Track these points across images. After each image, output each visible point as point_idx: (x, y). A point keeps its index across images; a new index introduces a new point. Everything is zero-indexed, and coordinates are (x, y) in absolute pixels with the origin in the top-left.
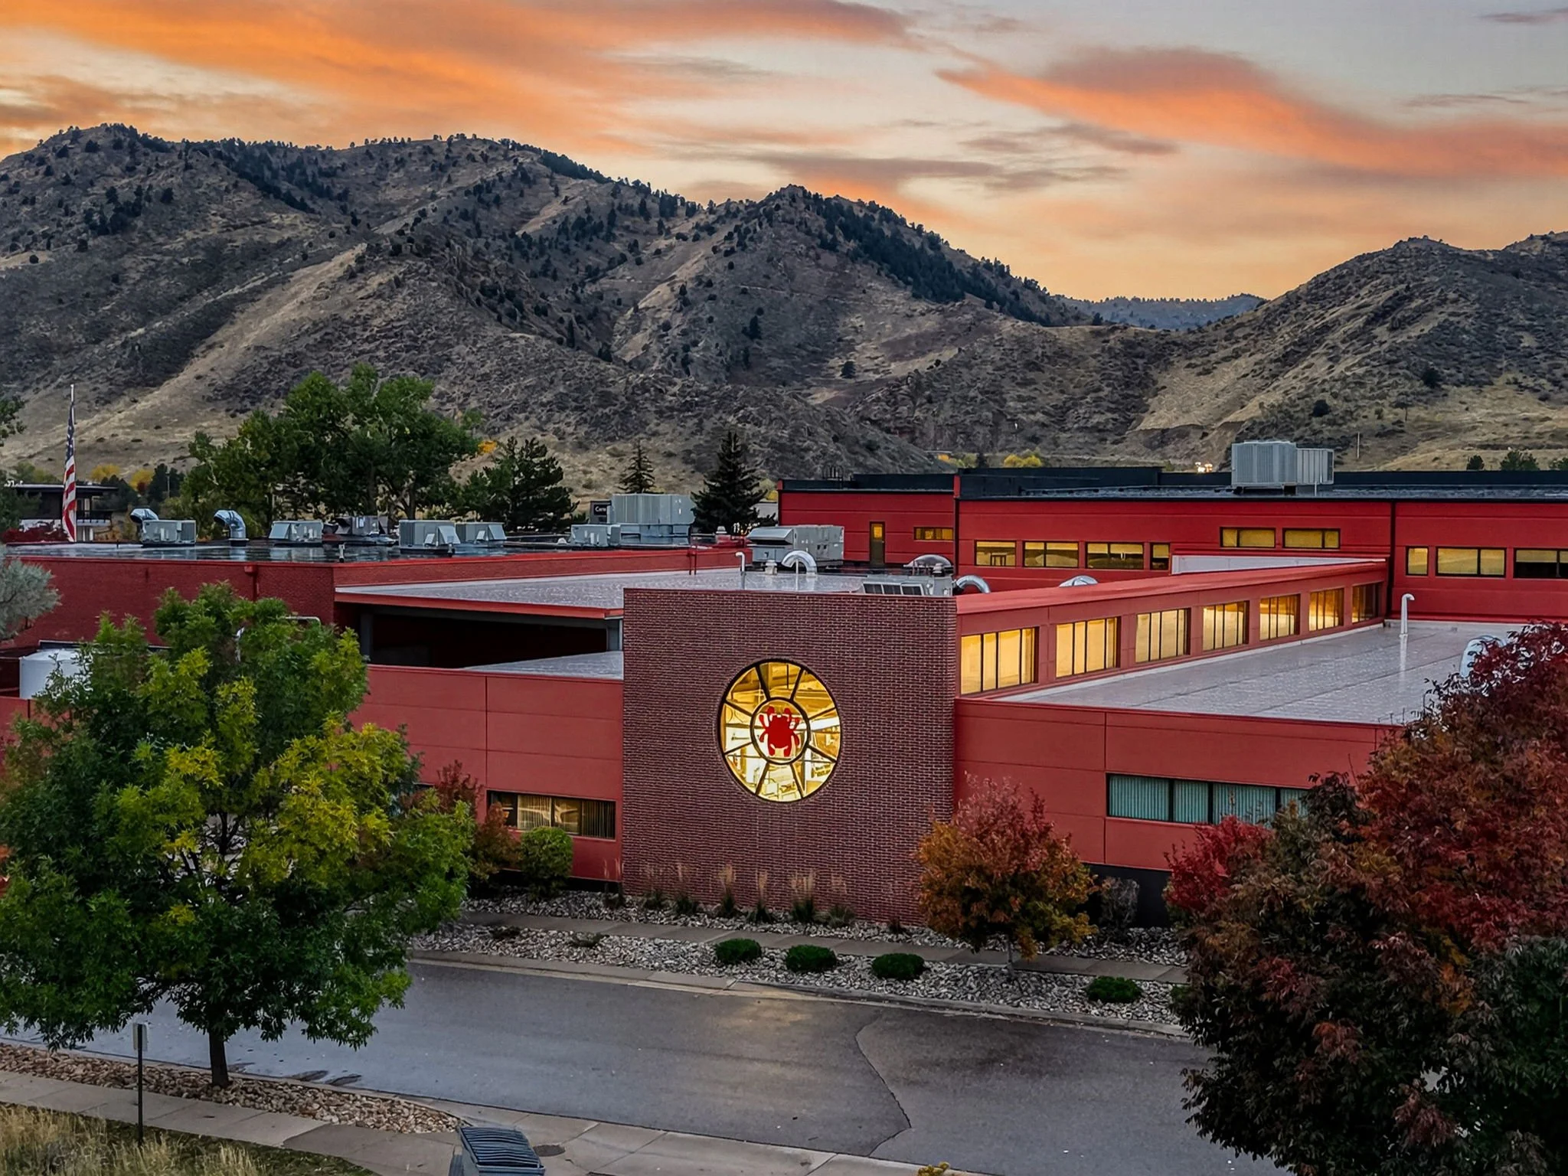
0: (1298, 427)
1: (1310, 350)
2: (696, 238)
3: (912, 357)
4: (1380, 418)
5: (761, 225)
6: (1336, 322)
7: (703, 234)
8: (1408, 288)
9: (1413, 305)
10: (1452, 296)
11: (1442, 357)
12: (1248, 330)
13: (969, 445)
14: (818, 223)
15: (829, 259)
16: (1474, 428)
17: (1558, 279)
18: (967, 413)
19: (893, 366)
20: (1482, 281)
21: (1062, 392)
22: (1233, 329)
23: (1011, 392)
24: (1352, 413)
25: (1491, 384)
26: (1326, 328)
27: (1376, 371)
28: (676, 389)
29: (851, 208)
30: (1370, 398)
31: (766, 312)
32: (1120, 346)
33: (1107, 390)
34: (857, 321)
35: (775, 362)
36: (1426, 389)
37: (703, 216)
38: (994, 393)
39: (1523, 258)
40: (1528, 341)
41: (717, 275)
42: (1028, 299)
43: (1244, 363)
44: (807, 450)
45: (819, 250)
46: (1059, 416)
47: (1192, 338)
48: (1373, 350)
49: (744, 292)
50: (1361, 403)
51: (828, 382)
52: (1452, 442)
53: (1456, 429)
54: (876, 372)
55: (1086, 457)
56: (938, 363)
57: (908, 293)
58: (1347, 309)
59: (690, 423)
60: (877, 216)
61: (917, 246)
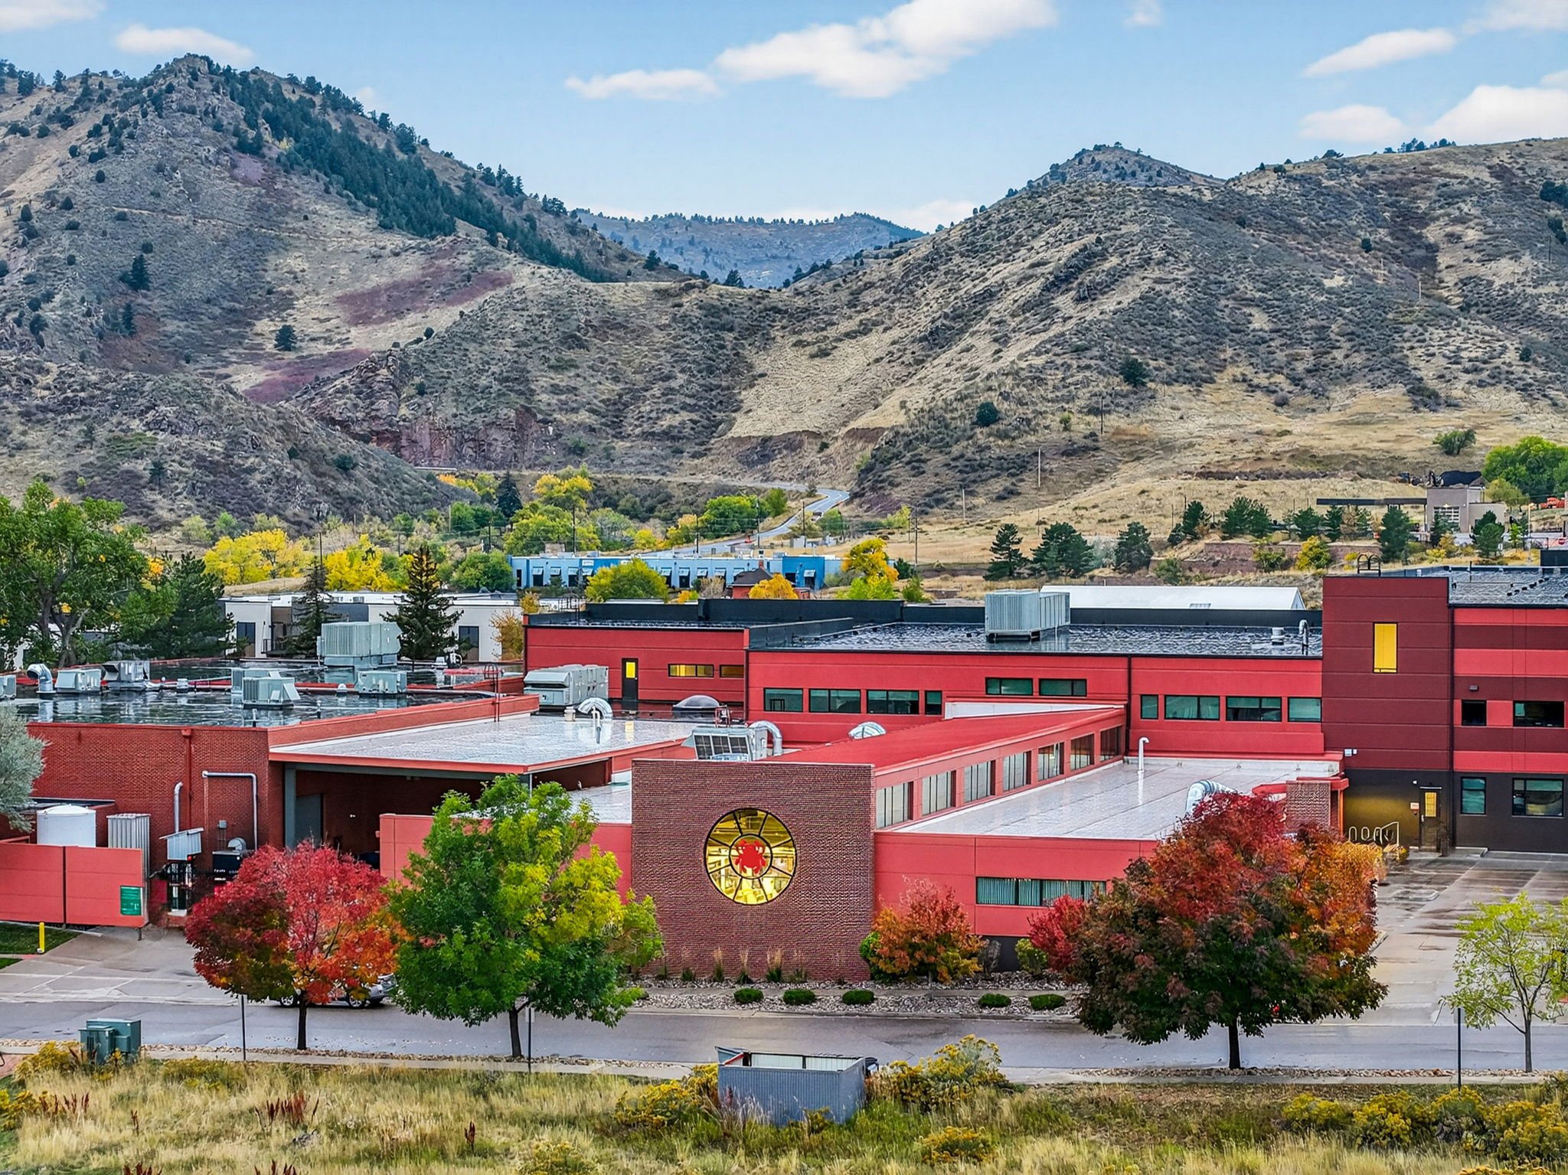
0: (957, 441)
1: (968, 326)
2: (43, 133)
3: (382, 320)
4: (1066, 429)
5: (145, 115)
6: (1003, 285)
7: (55, 127)
8: (1099, 240)
9: (1107, 266)
10: (1158, 254)
11: (1147, 343)
12: (879, 293)
13: (483, 458)
14: (232, 113)
15: (250, 167)
16: (1191, 445)
17: (1299, 229)
18: (479, 410)
19: (354, 331)
20: (1198, 233)
21: (616, 380)
22: (859, 291)
23: (543, 380)
24: (1029, 421)
25: (1212, 381)
26: (989, 295)
27: (1059, 361)
28: (49, 379)
29: (277, 86)
30: (1052, 401)
31: (156, 249)
32: (697, 313)
33: (681, 378)
34: (294, 262)
35: (171, 326)
36: (1126, 388)
37: (47, 95)
38: (517, 380)
39: (1251, 198)
40: (1260, 321)
41: (80, 191)
42: (549, 229)
43: (877, 342)
44: (251, 470)
45: (236, 155)
46: (614, 415)
47: (800, 302)
48: (1055, 330)
49: (122, 217)
50: (1040, 408)
51: (254, 356)
52: (1166, 464)
53: (1167, 447)
54: (328, 341)
55: (654, 478)
56: (429, 333)
57: (373, 221)
58: (1017, 267)
59: (74, 430)
60: (318, 100)
61: (381, 147)
